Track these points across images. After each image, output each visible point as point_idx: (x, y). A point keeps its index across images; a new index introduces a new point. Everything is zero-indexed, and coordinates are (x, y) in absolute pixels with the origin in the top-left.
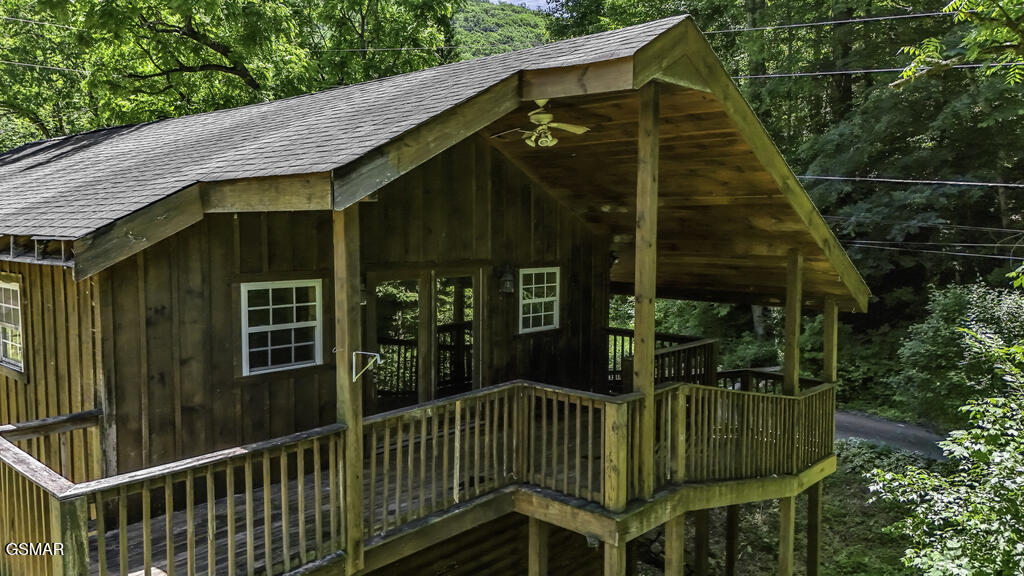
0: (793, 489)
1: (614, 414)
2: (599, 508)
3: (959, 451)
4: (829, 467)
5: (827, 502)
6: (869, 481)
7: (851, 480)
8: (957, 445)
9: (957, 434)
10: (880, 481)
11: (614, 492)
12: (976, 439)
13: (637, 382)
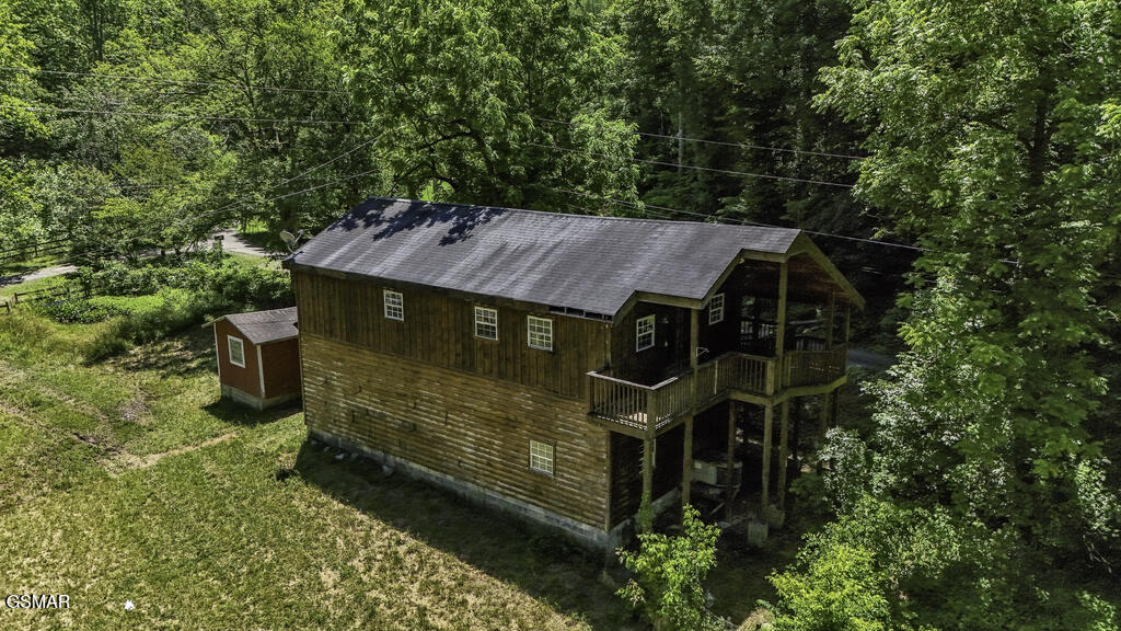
0: (828, 389)
1: (770, 364)
2: (764, 395)
3: (893, 374)
4: (843, 380)
5: (842, 398)
6: (860, 387)
7: (853, 388)
8: (893, 371)
9: (894, 367)
10: (866, 387)
11: (769, 389)
12: (901, 369)
13: (777, 352)
